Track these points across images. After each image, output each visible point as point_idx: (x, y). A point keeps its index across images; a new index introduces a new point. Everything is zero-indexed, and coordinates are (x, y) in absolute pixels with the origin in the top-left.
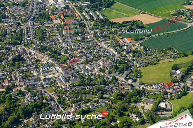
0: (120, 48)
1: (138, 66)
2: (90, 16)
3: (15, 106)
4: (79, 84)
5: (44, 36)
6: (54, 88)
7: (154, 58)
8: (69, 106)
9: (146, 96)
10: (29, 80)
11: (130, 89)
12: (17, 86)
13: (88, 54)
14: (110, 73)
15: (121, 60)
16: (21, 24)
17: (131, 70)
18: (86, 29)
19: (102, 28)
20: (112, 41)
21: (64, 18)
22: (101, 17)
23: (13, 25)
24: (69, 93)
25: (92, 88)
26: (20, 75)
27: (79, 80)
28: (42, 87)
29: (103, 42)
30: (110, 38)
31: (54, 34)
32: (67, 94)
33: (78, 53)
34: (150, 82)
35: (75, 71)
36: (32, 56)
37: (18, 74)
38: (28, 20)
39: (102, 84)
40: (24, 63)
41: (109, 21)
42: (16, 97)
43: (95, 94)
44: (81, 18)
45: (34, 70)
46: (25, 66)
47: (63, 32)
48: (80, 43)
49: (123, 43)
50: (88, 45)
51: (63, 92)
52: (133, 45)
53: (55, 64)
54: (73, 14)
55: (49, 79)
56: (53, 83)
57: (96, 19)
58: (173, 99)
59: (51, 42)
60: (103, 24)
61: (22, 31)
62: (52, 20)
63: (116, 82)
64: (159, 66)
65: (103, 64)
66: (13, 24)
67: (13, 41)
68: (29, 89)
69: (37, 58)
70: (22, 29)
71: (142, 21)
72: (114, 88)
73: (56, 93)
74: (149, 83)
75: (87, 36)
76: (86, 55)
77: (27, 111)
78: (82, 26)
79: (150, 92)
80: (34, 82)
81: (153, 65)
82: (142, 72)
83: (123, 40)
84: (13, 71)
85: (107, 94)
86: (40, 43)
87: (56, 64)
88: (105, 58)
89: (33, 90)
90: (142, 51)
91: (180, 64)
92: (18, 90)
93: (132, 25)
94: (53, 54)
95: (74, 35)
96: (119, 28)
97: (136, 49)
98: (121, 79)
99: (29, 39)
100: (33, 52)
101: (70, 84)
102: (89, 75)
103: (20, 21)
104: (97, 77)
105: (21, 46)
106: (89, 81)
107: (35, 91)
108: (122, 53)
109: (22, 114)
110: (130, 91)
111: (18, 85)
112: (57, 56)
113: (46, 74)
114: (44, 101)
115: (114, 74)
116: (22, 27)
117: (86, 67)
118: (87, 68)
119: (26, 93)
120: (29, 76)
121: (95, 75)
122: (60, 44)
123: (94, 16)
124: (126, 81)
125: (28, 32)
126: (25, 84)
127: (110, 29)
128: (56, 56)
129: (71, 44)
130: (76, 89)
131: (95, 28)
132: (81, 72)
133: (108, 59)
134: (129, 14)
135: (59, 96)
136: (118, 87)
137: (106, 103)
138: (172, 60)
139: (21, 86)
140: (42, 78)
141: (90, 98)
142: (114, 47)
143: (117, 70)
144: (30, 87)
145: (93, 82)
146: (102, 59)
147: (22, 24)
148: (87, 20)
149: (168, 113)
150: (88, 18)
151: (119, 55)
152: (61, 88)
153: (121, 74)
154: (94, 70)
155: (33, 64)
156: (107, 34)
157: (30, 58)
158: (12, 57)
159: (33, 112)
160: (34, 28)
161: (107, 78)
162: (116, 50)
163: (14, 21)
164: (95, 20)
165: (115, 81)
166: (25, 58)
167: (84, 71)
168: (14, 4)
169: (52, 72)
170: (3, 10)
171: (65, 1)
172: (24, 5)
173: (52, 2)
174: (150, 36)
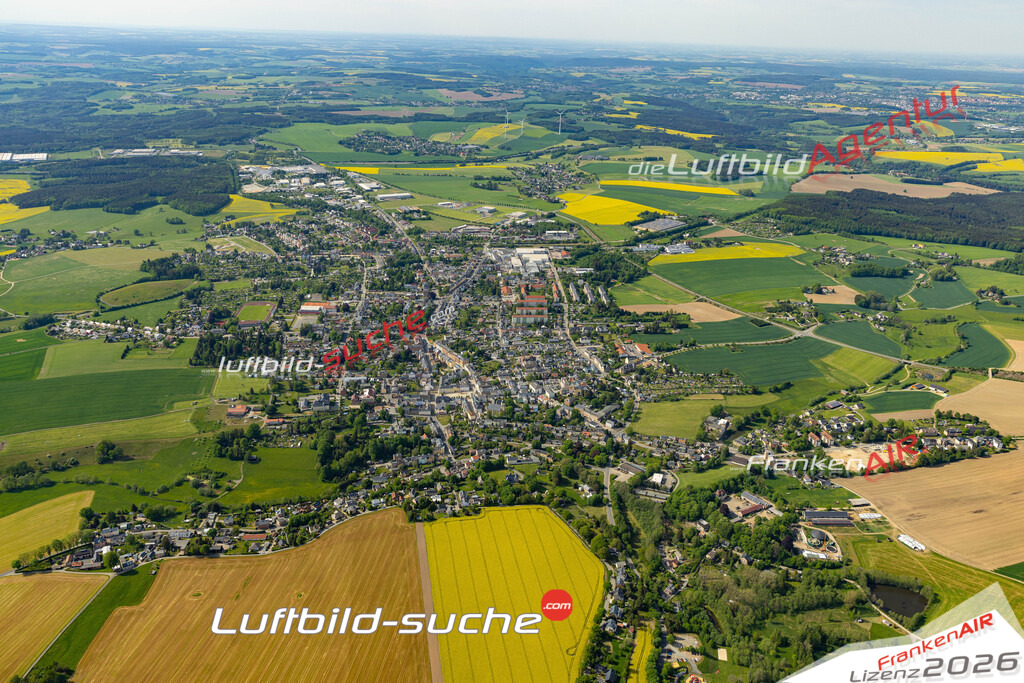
0: (616, 360)
1: (638, 398)
2: (582, 294)
3: (367, 437)
4: (501, 416)
5: (471, 322)
6: (452, 418)
7: (681, 388)
8: (467, 454)
9: (630, 458)
10: (411, 396)
11: (602, 440)
12: (384, 404)
13: (543, 365)
14: (572, 405)
15: (609, 383)
16: (438, 296)
17: (621, 404)
18: (560, 318)
19: (595, 320)
20: (605, 347)
21: (525, 292)
22: (604, 300)
23: (421, 296)
24: (477, 429)
25: (525, 426)
26: (397, 386)
27: (505, 408)
29: (584, 346)
30: (602, 341)
31: (491, 320)
32: (473, 432)
33: (524, 361)
34: (651, 432)
35: (504, 393)
36: (434, 355)
37: (393, 384)
38: (452, 291)
39: (549, 422)
40: (414, 365)
41: (615, 306)
42: (375, 422)
43: (528, 440)
44: (560, 296)
45: (428, 380)
46: (414, 372)
47: (511, 318)
48: (538, 342)
49: (625, 353)
50: (551, 347)
51: (467, 426)
52: (649, 358)
53: (471, 374)
54: (548, 288)
55: (448, 400)
56: (453, 408)
57: (592, 302)
58: (686, 472)
59: (482, 334)
60: (600, 313)
62: (499, 295)
63: (579, 422)
64: (684, 405)
65: (566, 385)
66: (422, 294)
68: (404, 413)
69: (443, 360)
70: (434, 305)
71: (690, 316)
72: (570, 433)
73: (453, 426)
74: (647, 434)
75: (556, 332)
76: (538, 366)
77: (383, 447)
78: (555, 310)
79: (641, 451)
80: (419, 400)
81: (672, 401)
82: (641, 411)
83: (630, 346)
84: (389, 376)
85: (551, 443)
86: (458, 334)
87: (473, 375)
88: (575, 376)
89: (411, 416)
90: (661, 372)
91: (735, 408)
92: (383, 410)
93: (665, 320)
94: (476, 357)
95: (531, 326)
96: (631, 324)
97: (649, 367)
98: (592, 417)
99: (441, 325)
100: (438, 348)
101: (483, 414)
102: (529, 403)
103: (436, 291)
104: (544, 408)
105: (421, 335)
106: (523, 414)
107: (415, 416)
108: (616, 371)
109: (373, 453)
110: (599, 443)
111: (387, 401)
112: (482, 360)
113: (446, 390)
114: (424, 437)
115: (582, 407)
116: (436, 302)
117: (528, 388)
118: (529, 390)
119: (397, 418)
120: (414, 390)
121: (540, 404)
122: (497, 339)
123: (589, 295)
124: (600, 424)
126: (400, 403)
128: (480, 361)
129: (518, 343)
130: (493, 424)
131: (581, 317)
132: (516, 395)
133: (582, 378)
134: (670, 300)
135: (456, 433)
136: (578, 433)
137: (541, 458)
138: (721, 397)
139: (392, 405)
140: (438, 395)
141: (515, 444)
142: (603, 359)
143: (590, 400)
144: (408, 409)
145: (532, 416)
146: (569, 376)
148: (570, 301)
149: (659, 495)
151: (606, 375)
152: (465, 419)
153: (596, 410)
154: (543, 395)
156: (601, 332)
157: (429, 358)
158: (395, 353)
159: (395, 451)
160: (458, 305)
161: (563, 412)
164: (588, 304)
165: (577, 420)
166: (419, 358)
167: (521, 395)
168: (441, 259)
169: (458, 387)
170: (415, 268)
171: (544, 262)
172: (458, 263)
173: (516, 262)
174: (692, 345)
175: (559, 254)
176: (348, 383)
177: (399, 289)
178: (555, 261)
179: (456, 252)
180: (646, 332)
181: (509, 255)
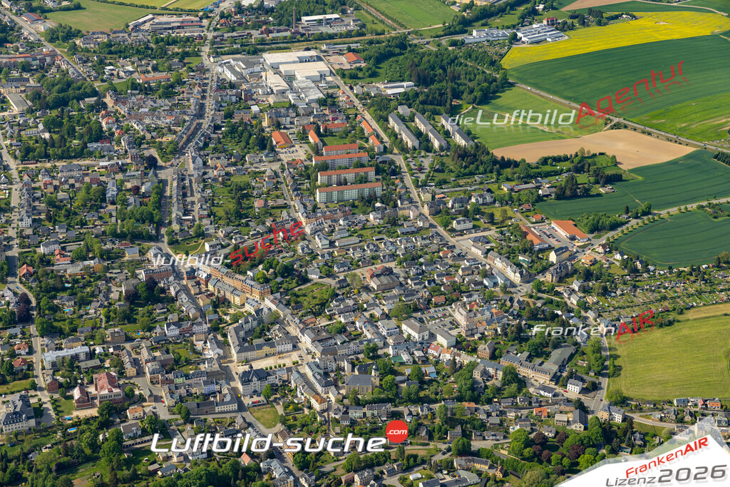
0: (534, 257)
1: (602, 328)
2: (419, 134)
3: (135, 477)
4: (375, 396)
5: (244, 209)
6: (280, 410)
7: (664, 298)
8: (339, 483)
10: (187, 376)
11: (575, 422)
12: (141, 399)
13: (409, 281)
14: (494, 357)
15: (539, 304)
16: (160, 163)
17: (576, 344)
18: (401, 185)
19: (462, 182)
20: (502, 233)
21: (317, 140)
22: (459, 140)
23: (128, 164)
24: (338, 429)
25: (426, 412)
26: (154, 359)
27: (378, 379)
28: (235, 406)
29: (466, 237)
30: (492, 222)
31: (280, 202)
32: (332, 435)
33: (372, 277)
34: (652, 393)
35: (362, 347)
36: (198, 283)
37: (145, 355)
38: (183, 148)
39: (467, 398)
40: (168, 310)
41: (488, 153)
42: (138, 440)
43: (441, 438)
44: (382, 142)
45: (206, 338)
46: (174, 324)
47: (314, 194)
48: (380, 236)
49: (543, 242)
50: (409, 245)
51: (315, 425)
53: (285, 316)
54: (354, 128)
55: (263, 375)
56: (276, 390)
57: (441, 148)
59: (272, 230)
60: (466, 167)
61: (163, 191)
62: (272, 149)
63: (519, 390)
64: (683, 331)
65: (468, 318)
66: (129, 161)
67: (129, 225)
68: (188, 413)
69: (219, 292)
70: (161, 181)
71: (614, 157)
72: (511, 415)
73: (290, 428)
74: (646, 398)
75: (406, 212)
76: (401, 284)
78: (388, 171)
79: (652, 432)
80: (206, 383)
81: (661, 326)
82: (618, 353)
83: (545, 227)
84: (129, 339)
85: (484, 439)
86: (228, 236)
87: (289, 318)
88: (475, 297)
89: (203, 417)
90: (617, 271)
92: (144, 413)
93: (579, 170)
94: (279, 279)
95: (356, 207)
96: (526, 183)
97: (593, 264)
98: (538, 378)
99: (188, 220)
100: (204, 270)
101: (341, 397)
102: (415, 362)
103: (153, 152)
104: (447, 369)
105: (160, 245)
106: (414, 387)
107: (210, 418)
108: (541, 278)
110: (573, 427)
111: (146, 394)
112: (294, 284)
113: (250, 355)
114: (245, 460)
115: (513, 360)
116: (162, 175)
117: (401, 332)
118: (405, 336)
119: (177, 425)
120: (188, 362)
121: (437, 362)
122: (304, 239)
123: (430, 135)
124: (559, 390)
125: (184, 192)
126: (172, 393)
127: (494, 187)
128: (290, 286)
129: (345, 242)
130: (365, 414)
131: (437, 179)
132: (385, 350)
133: (489, 299)
136: (525, 412)
137: (479, 474)
139: (158, 399)
140: (238, 369)
141: (421, 452)
142: (510, 256)
143: (520, 343)
144: (191, 404)
145: (431, 388)
146: (465, 299)
147: (163, 164)
148: (404, 150)
150: (409, 141)
151: (527, 288)
152: (306, 411)
153: (539, 360)
154: (435, 343)
155: (203, 316)
156: (483, 204)
157: (193, 292)
158: (123, 289)
160: (206, 177)
161: (485, 373)
162: (519, 265)
163: (133, 151)
164: (435, 152)
165: (514, 386)
166: (173, 293)
167: (395, 347)
168: (135, 86)
169: (272, 346)
170: (92, 108)
171: (322, 76)
172: (169, 92)
173: (274, 81)
174: (645, 213)
175: (343, 59)
176: (54, 364)
177: (81, 154)
178: (342, 74)
179: (155, 69)
180: (560, 197)
181: (257, 69)
